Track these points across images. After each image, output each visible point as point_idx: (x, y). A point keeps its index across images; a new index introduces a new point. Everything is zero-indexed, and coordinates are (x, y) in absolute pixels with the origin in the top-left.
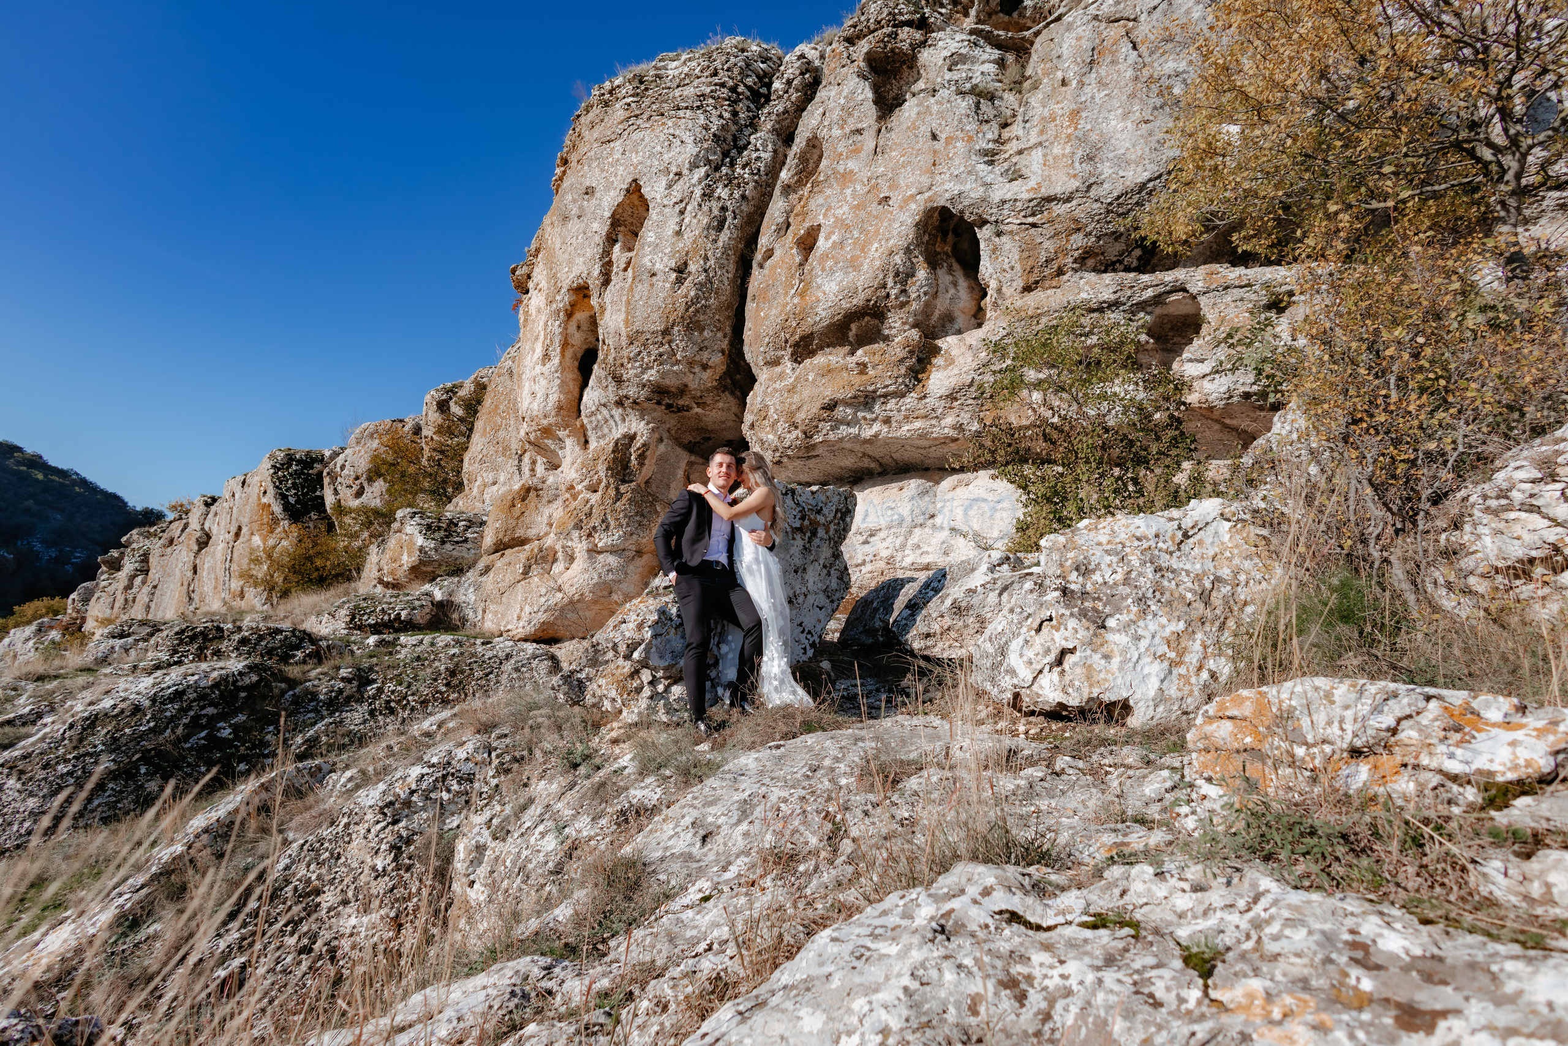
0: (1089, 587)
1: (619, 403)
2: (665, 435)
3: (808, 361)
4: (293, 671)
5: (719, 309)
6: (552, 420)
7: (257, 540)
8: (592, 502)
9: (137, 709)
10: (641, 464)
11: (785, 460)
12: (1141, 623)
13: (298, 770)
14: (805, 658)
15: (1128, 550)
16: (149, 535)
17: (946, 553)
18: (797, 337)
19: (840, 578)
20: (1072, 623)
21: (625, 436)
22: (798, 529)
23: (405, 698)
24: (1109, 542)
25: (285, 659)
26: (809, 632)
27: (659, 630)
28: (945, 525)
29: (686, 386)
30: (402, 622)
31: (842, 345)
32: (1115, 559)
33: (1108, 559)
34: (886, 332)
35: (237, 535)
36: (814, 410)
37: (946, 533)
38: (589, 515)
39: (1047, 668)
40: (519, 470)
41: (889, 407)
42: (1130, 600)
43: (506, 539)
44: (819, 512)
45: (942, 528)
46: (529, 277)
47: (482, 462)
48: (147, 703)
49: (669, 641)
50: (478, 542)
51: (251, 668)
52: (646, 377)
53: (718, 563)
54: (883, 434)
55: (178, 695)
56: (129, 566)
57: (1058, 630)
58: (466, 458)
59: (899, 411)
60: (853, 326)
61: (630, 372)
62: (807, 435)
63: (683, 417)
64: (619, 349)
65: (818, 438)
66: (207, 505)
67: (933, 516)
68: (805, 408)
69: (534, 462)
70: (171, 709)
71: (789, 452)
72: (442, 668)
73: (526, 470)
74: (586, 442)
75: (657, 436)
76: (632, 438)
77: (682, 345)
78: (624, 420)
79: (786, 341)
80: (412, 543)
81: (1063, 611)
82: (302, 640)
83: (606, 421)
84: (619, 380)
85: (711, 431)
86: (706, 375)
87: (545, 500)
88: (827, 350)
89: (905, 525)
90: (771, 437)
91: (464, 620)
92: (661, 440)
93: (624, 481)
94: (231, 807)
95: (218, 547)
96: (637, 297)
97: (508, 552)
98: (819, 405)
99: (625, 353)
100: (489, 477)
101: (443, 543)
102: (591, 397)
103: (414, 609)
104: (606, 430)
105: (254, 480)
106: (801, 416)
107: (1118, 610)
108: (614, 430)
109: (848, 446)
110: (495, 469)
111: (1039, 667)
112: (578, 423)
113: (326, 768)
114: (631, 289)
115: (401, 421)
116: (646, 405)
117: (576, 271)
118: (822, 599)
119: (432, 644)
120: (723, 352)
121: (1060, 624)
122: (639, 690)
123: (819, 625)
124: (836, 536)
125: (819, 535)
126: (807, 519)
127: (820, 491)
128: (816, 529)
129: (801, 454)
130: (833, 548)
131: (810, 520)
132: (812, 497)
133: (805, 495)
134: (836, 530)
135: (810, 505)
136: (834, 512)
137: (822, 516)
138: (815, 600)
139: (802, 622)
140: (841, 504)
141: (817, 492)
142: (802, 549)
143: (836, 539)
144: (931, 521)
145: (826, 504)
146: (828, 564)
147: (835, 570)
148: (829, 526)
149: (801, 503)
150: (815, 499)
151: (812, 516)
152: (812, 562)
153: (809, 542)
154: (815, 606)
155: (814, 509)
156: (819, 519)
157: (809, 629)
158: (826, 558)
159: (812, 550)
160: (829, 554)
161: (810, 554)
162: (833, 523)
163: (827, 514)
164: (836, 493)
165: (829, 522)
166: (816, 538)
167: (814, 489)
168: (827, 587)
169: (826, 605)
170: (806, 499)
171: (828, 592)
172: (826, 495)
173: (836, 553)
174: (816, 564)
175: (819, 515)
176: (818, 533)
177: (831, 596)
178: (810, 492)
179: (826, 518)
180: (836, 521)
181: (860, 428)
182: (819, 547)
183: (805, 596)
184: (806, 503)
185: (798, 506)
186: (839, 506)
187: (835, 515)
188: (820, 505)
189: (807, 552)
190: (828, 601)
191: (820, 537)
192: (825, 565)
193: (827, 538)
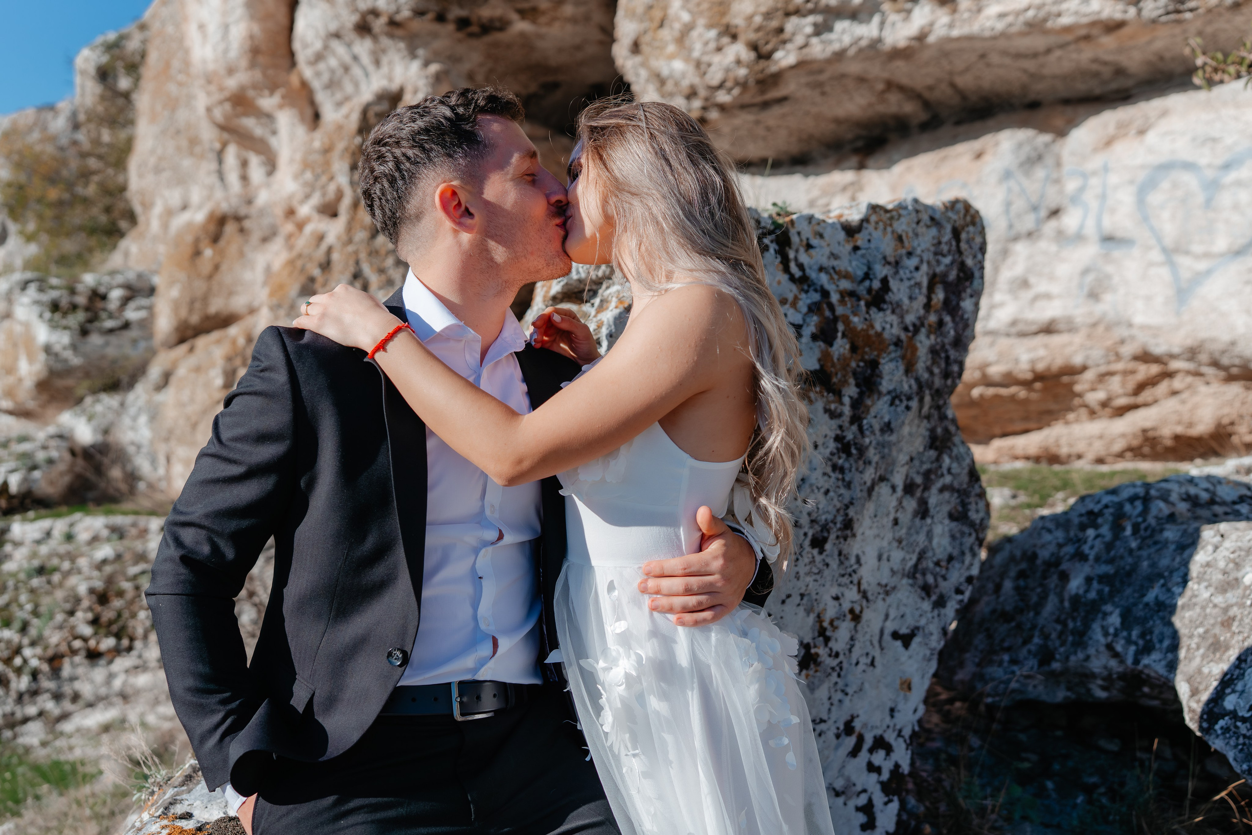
1: (363, 28)
8: (331, 239)
17: (1094, 295)
19: (959, 516)
21: (380, 97)
23: (18, 651)
26: (880, 743)
28: (1090, 229)
30: (11, 497)
37: (1088, 252)
38: (326, 265)
40: (222, 179)
43: (195, 319)
45: (1079, 238)
47: (158, 170)
50: (146, 325)
58: (134, 164)
62: (762, 54)
63: (496, 45)
65: (785, 58)
67: (1055, 213)
69: (244, 164)
71: (723, 97)
72: (82, 589)
74: (317, 116)
76: (393, 98)
78: (377, 63)
80: (29, 338)
83: (346, 69)
87: (255, 237)
90: (678, 65)
91: (132, 478)
97: (202, 342)
100: (174, 197)
101: (84, 332)
102: (311, 23)
103: (34, 467)
104: (349, 88)
106: (742, 10)
108: (363, 87)
109: (854, 68)
110: (182, 181)
112: (294, 80)
115: (52, 107)
116: (415, 26)
119: (69, 537)
123: (906, 699)
124: (936, 370)
125: (885, 385)
126: (840, 335)
127: (873, 218)
128: (874, 365)
129: (747, 98)
130: (928, 417)
131: (850, 333)
132: (849, 247)
133: (823, 243)
134: (934, 351)
135: (847, 276)
136: (924, 290)
137: (889, 312)
138: (887, 616)
139: (853, 718)
140: (944, 256)
141: (865, 225)
142: (832, 454)
143: (938, 382)
144: (1053, 224)
145: (897, 264)
146: (919, 480)
147: (941, 490)
148: (911, 339)
149: (813, 275)
150: (860, 252)
151: (855, 319)
152: (870, 490)
153: (856, 419)
154: (887, 637)
155: (862, 290)
156: (878, 327)
157: (878, 732)
158: (912, 459)
159: (867, 448)
160: (918, 444)
161: (861, 463)
162: (923, 331)
163: (906, 301)
164: (925, 218)
165: (911, 328)
166: (876, 397)
167: (854, 216)
168: (921, 556)
169: (923, 622)
170: (829, 258)
171: (924, 574)
172: (893, 232)
173: (939, 430)
174: (884, 489)
175: (880, 309)
176: (880, 376)
177: (937, 586)
178: (839, 227)
179: (902, 317)
180: (933, 318)
181: (882, 23)
182: (888, 428)
183: (856, 617)
184: (832, 271)
185: (806, 287)
186: (938, 262)
187: (929, 299)
188: (881, 271)
189: (852, 460)
190: (926, 606)
191: (889, 392)
192: (909, 488)
193: (907, 385)
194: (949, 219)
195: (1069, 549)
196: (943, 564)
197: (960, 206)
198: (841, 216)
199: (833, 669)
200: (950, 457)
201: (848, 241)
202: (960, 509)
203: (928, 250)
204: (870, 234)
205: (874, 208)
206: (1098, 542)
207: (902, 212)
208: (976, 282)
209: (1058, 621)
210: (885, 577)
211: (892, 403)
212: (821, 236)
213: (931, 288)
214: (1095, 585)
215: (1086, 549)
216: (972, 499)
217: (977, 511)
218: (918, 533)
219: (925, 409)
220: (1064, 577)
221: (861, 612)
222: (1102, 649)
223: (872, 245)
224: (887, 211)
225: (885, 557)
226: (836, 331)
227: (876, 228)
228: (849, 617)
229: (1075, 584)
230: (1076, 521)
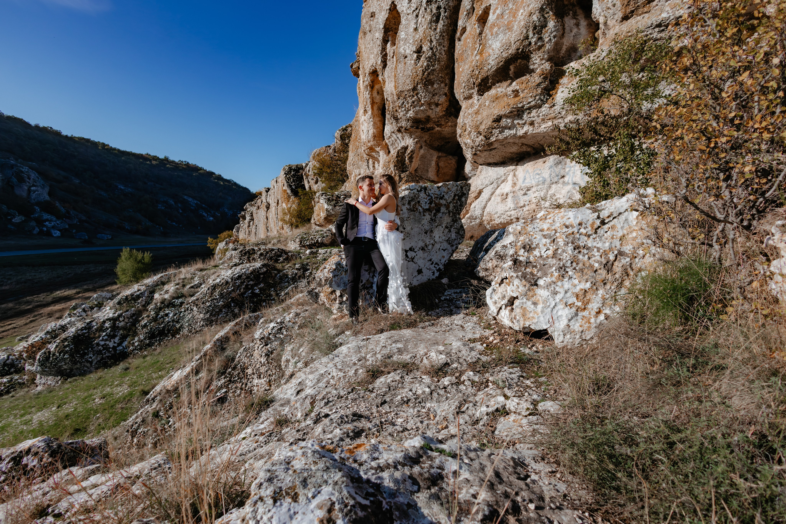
0: (532, 259)
1: (399, 131)
2: (423, 144)
3: (486, 94)
4: (279, 266)
5: (441, 70)
6: (372, 143)
7: (284, 204)
9: (227, 282)
10: (411, 162)
11: (478, 152)
12: (559, 283)
13: (250, 317)
14: (434, 277)
15: (558, 234)
16: (252, 205)
17: (570, 198)
18: (479, 80)
20: (516, 282)
21: (402, 148)
22: (427, 209)
24: (548, 229)
25: (277, 261)
27: (336, 273)
28: (570, 182)
29: (429, 117)
30: (319, 243)
31: (506, 80)
32: (548, 241)
33: (544, 241)
34: (531, 67)
35: (278, 203)
36: (489, 123)
39: (504, 307)
40: (368, 167)
41: (532, 115)
42: (554, 268)
44: (441, 198)
45: (568, 183)
46: (359, 68)
47: (353, 165)
48: (230, 280)
49: (342, 278)
51: (264, 265)
52: (408, 115)
53: (365, 238)
54: (530, 132)
55: (240, 277)
56: (248, 218)
57: (509, 285)
58: (348, 163)
59: (538, 116)
60: (512, 67)
61: (400, 114)
62: (487, 138)
63: (432, 133)
64: (393, 102)
65: (493, 139)
66: (267, 192)
67: (563, 177)
68: (484, 122)
69: (374, 163)
70: (238, 282)
71: (479, 148)
73: (371, 167)
74: (389, 152)
75: (419, 145)
76: (406, 148)
77: (423, 95)
78: (403, 139)
79: (474, 84)
80: (323, 207)
81: (512, 274)
82: (282, 253)
83: (396, 140)
84: (396, 119)
85: (449, 138)
86: (438, 109)
88: (497, 85)
89: (546, 183)
90: (469, 141)
92: (421, 147)
93: (403, 172)
94: (226, 331)
95: (273, 209)
96: (399, 72)
98: (491, 120)
99: (397, 104)
100: (356, 171)
101: (335, 206)
102: (388, 129)
103: (324, 237)
104: (397, 145)
105: (280, 180)
106: (482, 128)
107: (545, 274)
108: (399, 145)
109: (511, 141)
110: (359, 168)
111: (499, 306)
112: (384, 143)
113: (261, 315)
114: (396, 68)
115: (329, 146)
116: (411, 130)
117: (371, 63)
118: (445, 245)
119: (330, 253)
120: (445, 94)
121: (510, 282)
122: (335, 300)
123: (443, 259)
124: (455, 210)
125: (442, 211)
126: (433, 203)
127: (444, 185)
128: (440, 208)
129: (485, 148)
134: (455, 207)
137: (444, 200)
138: (441, 246)
139: (431, 259)
144: (562, 180)
145: (447, 193)
146: (449, 226)
147: (455, 228)
150: (440, 191)
151: (437, 201)
152: (437, 227)
154: (441, 249)
156: (441, 202)
157: (436, 263)
158: (447, 223)
159: (437, 220)
160: (449, 221)
161: (435, 222)
162: (452, 203)
163: (448, 198)
165: (449, 203)
166: (439, 213)
169: (448, 248)
170: (434, 192)
173: (455, 219)
174: (440, 227)
179: (447, 201)
180: (455, 201)
181: (516, 130)
182: (442, 218)
187: (454, 198)
193: (447, 211)
194: (460, 185)
196: (454, 240)
197: (463, 183)
199: (428, 251)
200: (457, 223)
202: (458, 232)
203: (455, 190)
204: (442, 188)
207: (450, 184)
208: (466, 195)
211: (443, 214)
212: (433, 188)
213: (454, 196)
216: (461, 230)
217: (463, 232)
219: (452, 216)
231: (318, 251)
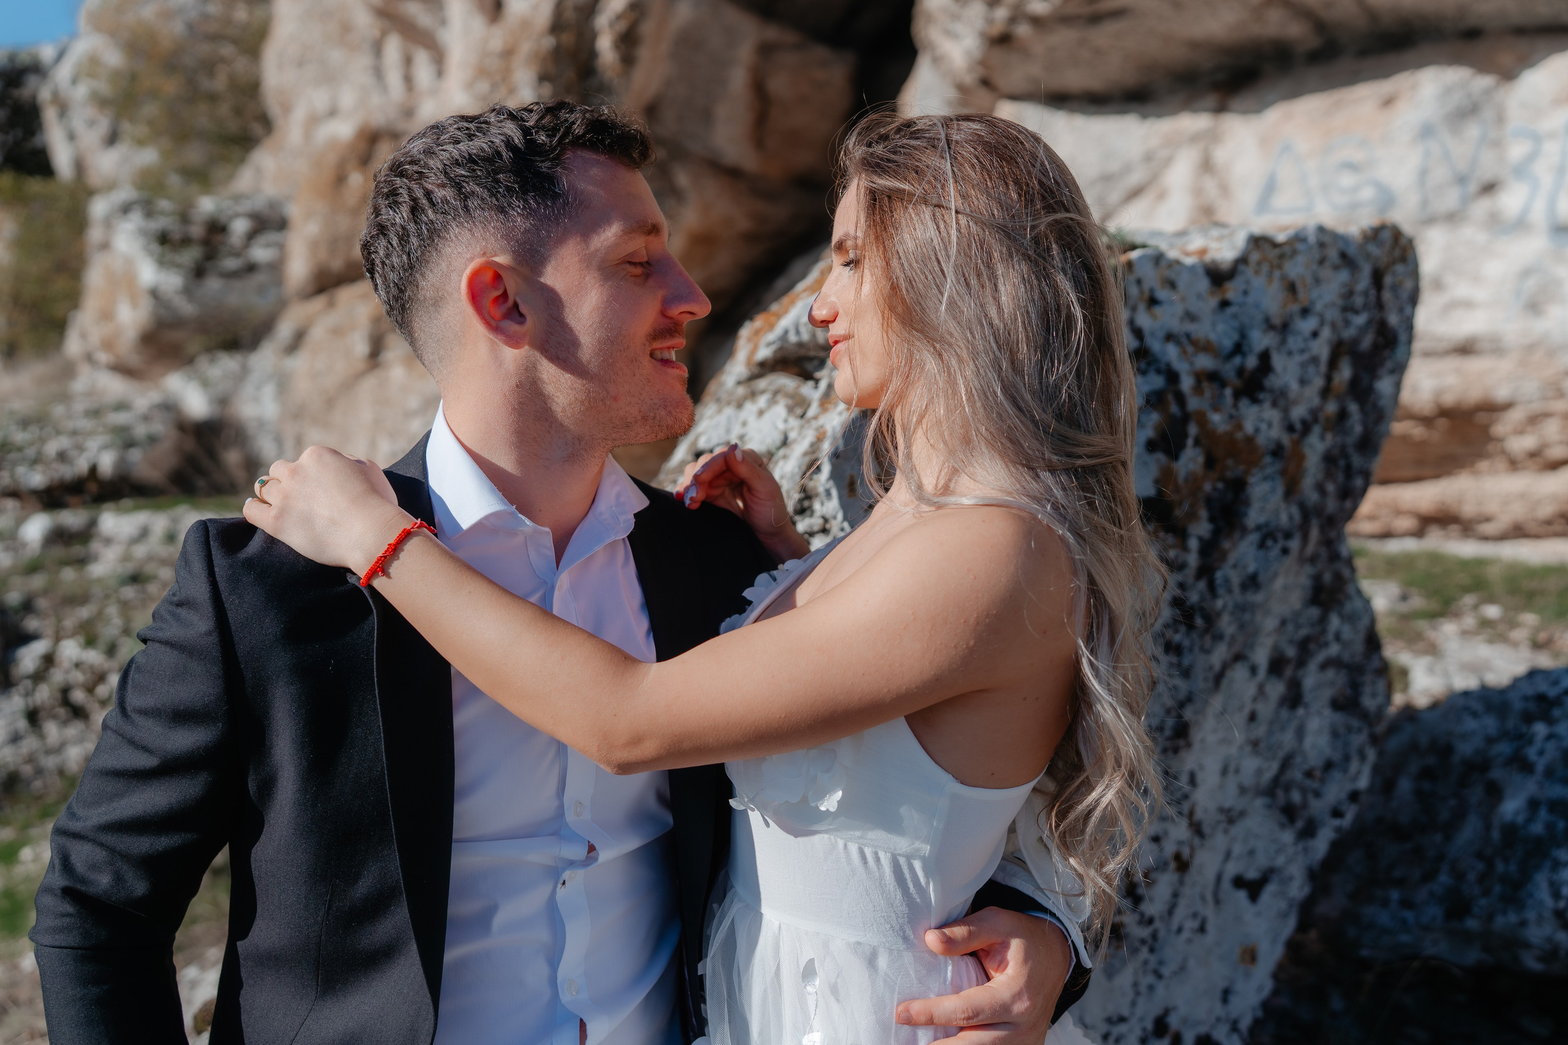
10: (628, 62)
19: (1347, 703)
30: (103, 481)
40: (380, 81)
43: (336, 265)
44: (1252, 384)
47: (301, 63)
58: (271, 53)
67: (1489, 188)
69: (408, 61)
73: (395, 76)
91: (252, 463)
97: (344, 294)
100: (319, 99)
101: (199, 274)
103: (132, 445)
110: (330, 81)
123: (1248, 975)
124: (1331, 487)
125: (1254, 517)
126: (1190, 442)
127: (1255, 257)
128: (1238, 486)
130: (1313, 560)
131: (1208, 440)
132: (1213, 302)
133: (1174, 297)
134: (1329, 459)
135: (1206, 347)
136: (1323, 368)
137: (1267, 405)
138: (1228, 856)
139: (1167, 1012)
140: (1356, 312)
141: (1242, 268)
142: (1166, 626)
143: (1331, 505)
144: (1485, 204)
145: (1284, 328)
146: (1291, 652)
147: (1324, 667)
148: (1297, 444)
149: (1155, 345)
150: (1230, 310)
151: (1216, 418)
152: (1218, 679)
153: (1206, 571)
154: (1226, 884)
155: (1229, 370)
156: (1249, 427)
157: (1203, 1030)
158: (1284, 623)
159: (1219, 614)
160: (1296, 600)
161: (1208, 639)
162: (1317, 430)
163: (1294, 386)
164: (1333, 254)
165: (1298, 426)
166: (1237, 535)
167: (1225, 252)
168: (1286, 763)
169: (1280, 861)
170: (1182, 319)
171: (1287, 788)
172: (1283, 278)
173: (1327, 577)
174: (1239, 673)
175: (1255, 401)
176: (1247, 503)
177: (1305, 805)
178: (1201, 271)
179: (1286, 411)
180: (1331, 408)
182: (1252, 582)
183: (1182, 865)
184: (1184, 340)
185: (1143, 365)
186: (1347, 323)
187: (1329, 378)
188: (1260, 340)
189: (1195, 636)
190: (1288, 837)
191: (1259, 528)
192: (1277, 666)
193: (1286, 515)
194: (1368, 256)
195: (1504, 748)
196: (1318, 773)
197: (1386, 235)
198: (1203, 252)
199: (1143, 942)
200: (1342, 617)
201: (1212, 293)
202: (1348, 692)
203: (1333, 304)
204: (1248, 282)
205: (1258, 242)
206: (1551, 746)
207: (1300, 247)
208: (1400, 351)
209: (1480, 855)
210: (1230, 798)
211: (1262, 545)
212: (1172, 285)
213: (1333, 363)
214: (1543, 814)
215: (1531, 753)
216: (1368, 678)
217: (1374, 695)
218: (1283, 729)
219: (1310, 549)
220: (1495, 793)
221: (1191, 856)
222: (1547, 914)
223: (1250, 299)
224: (1275, 245)
225: (1232, 768)
226: (1185, 436)
227: (1257, 272)
228: (1173, 865)
229: (1511, 807)
230: (1518, 705)
231: (93, 523)
